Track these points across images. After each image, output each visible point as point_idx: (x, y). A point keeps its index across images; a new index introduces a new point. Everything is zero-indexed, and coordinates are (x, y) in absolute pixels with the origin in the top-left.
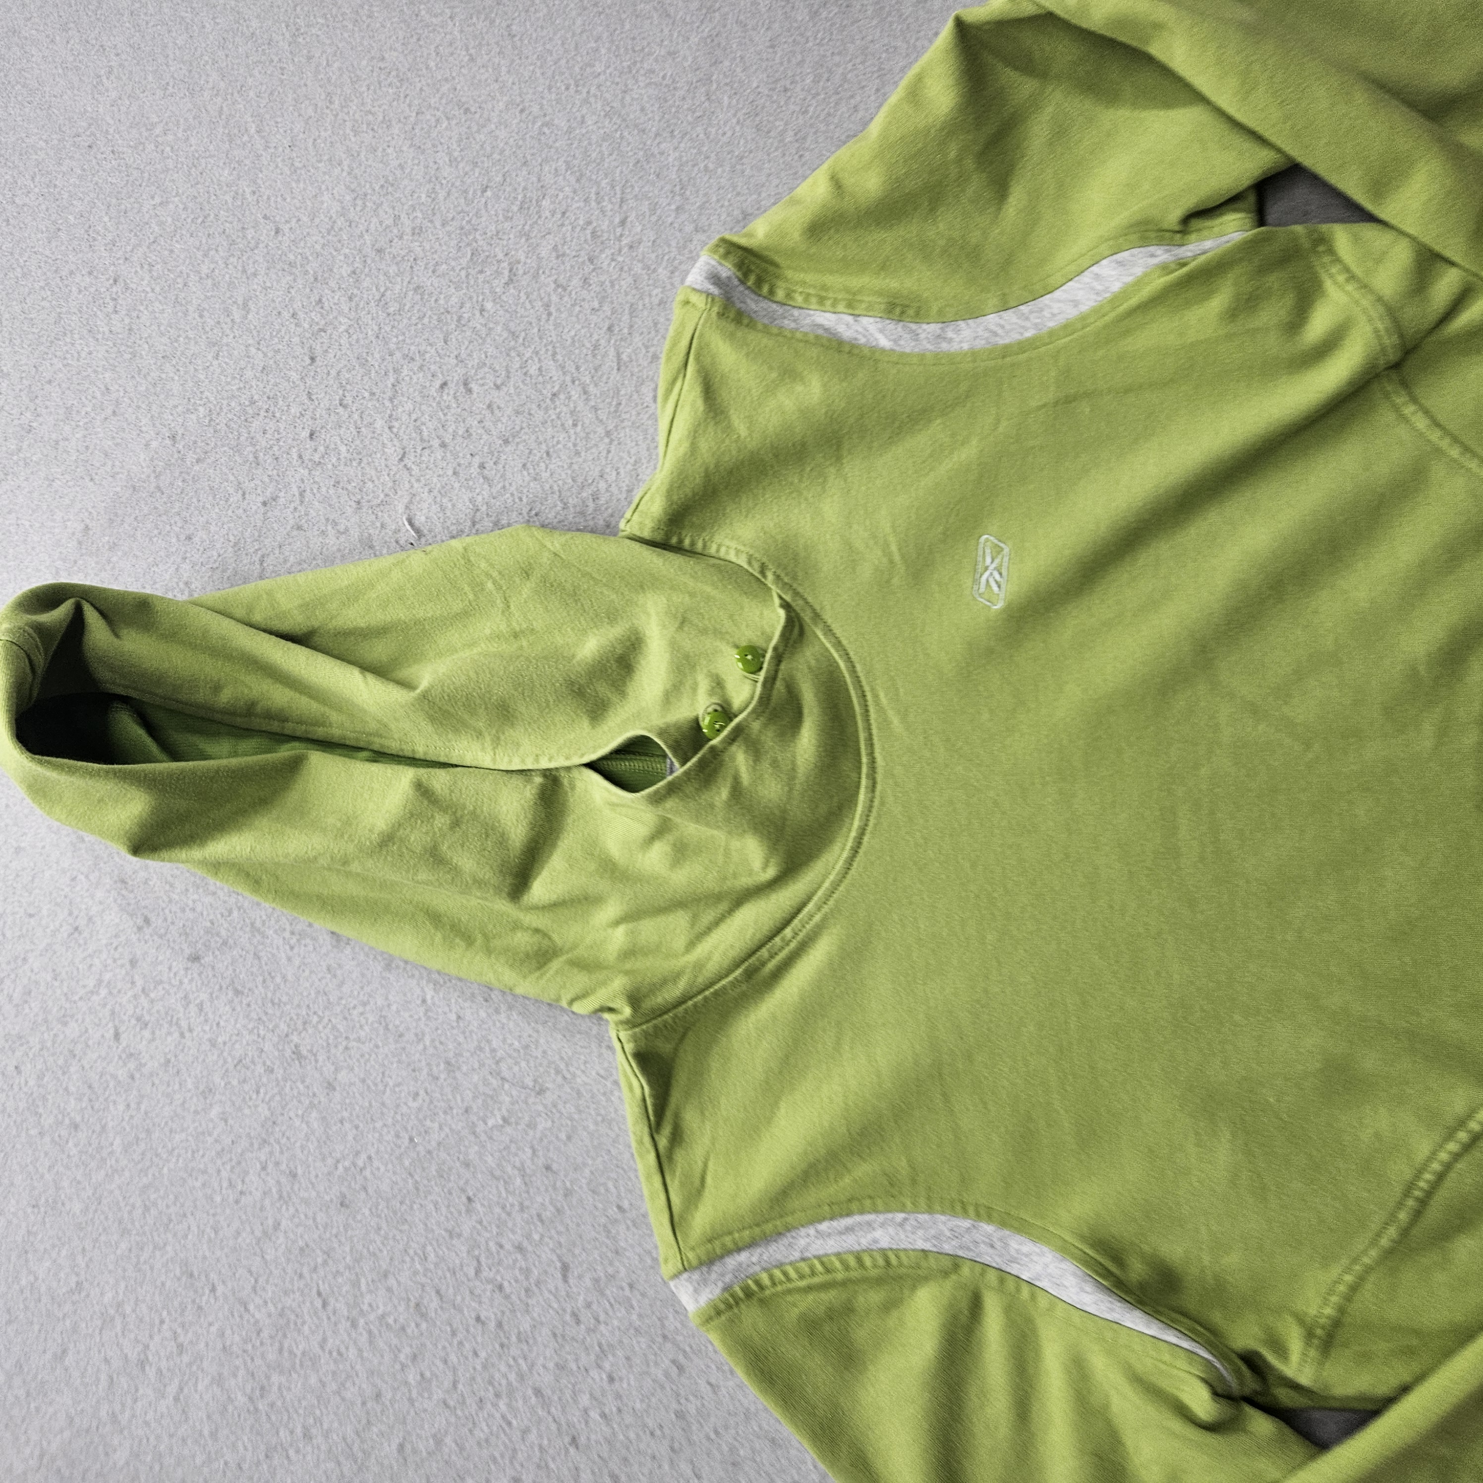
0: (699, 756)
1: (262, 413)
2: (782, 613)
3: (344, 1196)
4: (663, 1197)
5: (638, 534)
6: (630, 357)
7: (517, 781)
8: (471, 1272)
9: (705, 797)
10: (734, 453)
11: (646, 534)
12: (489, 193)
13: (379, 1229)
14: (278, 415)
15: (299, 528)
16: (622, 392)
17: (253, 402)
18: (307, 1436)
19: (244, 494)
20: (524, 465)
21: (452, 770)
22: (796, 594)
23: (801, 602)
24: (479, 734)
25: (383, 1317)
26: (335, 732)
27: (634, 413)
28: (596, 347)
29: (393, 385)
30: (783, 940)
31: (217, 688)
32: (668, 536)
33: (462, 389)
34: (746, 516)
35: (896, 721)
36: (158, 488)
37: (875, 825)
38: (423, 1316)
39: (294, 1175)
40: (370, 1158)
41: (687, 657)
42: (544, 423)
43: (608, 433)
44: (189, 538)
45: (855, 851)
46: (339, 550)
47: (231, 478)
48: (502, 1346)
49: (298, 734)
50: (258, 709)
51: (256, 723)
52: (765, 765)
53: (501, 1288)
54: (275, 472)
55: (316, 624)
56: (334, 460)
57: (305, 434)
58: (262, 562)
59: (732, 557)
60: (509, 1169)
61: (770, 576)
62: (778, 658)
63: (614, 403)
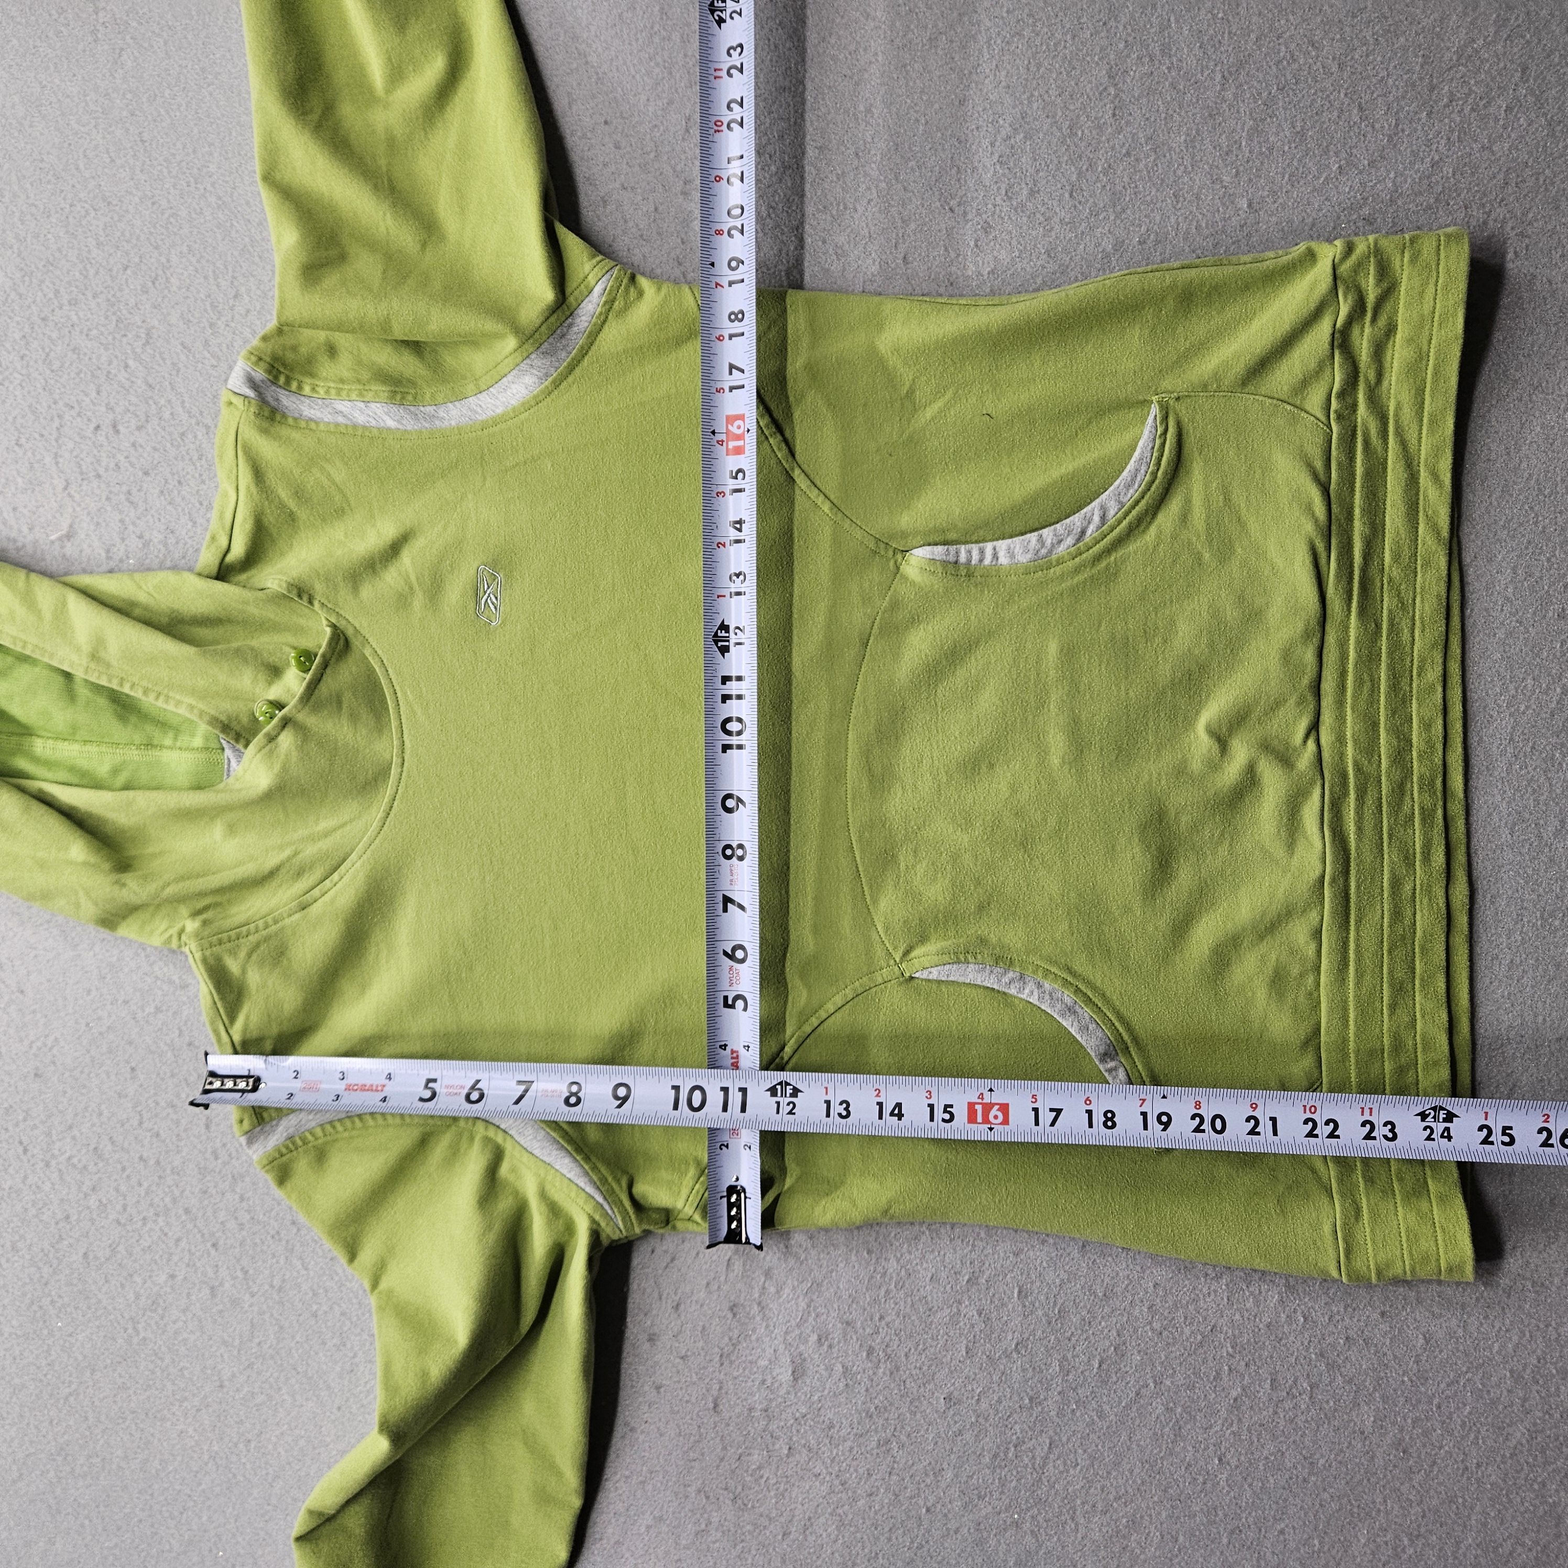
8: (135, 1123)
12: (129, 272)
13: (65, 1092)
18: (14, 1249)
25: (69, 1158)
38: (100, 1157)
48: (160, 1177)
53: (158, 1135)
62: (326, 662)
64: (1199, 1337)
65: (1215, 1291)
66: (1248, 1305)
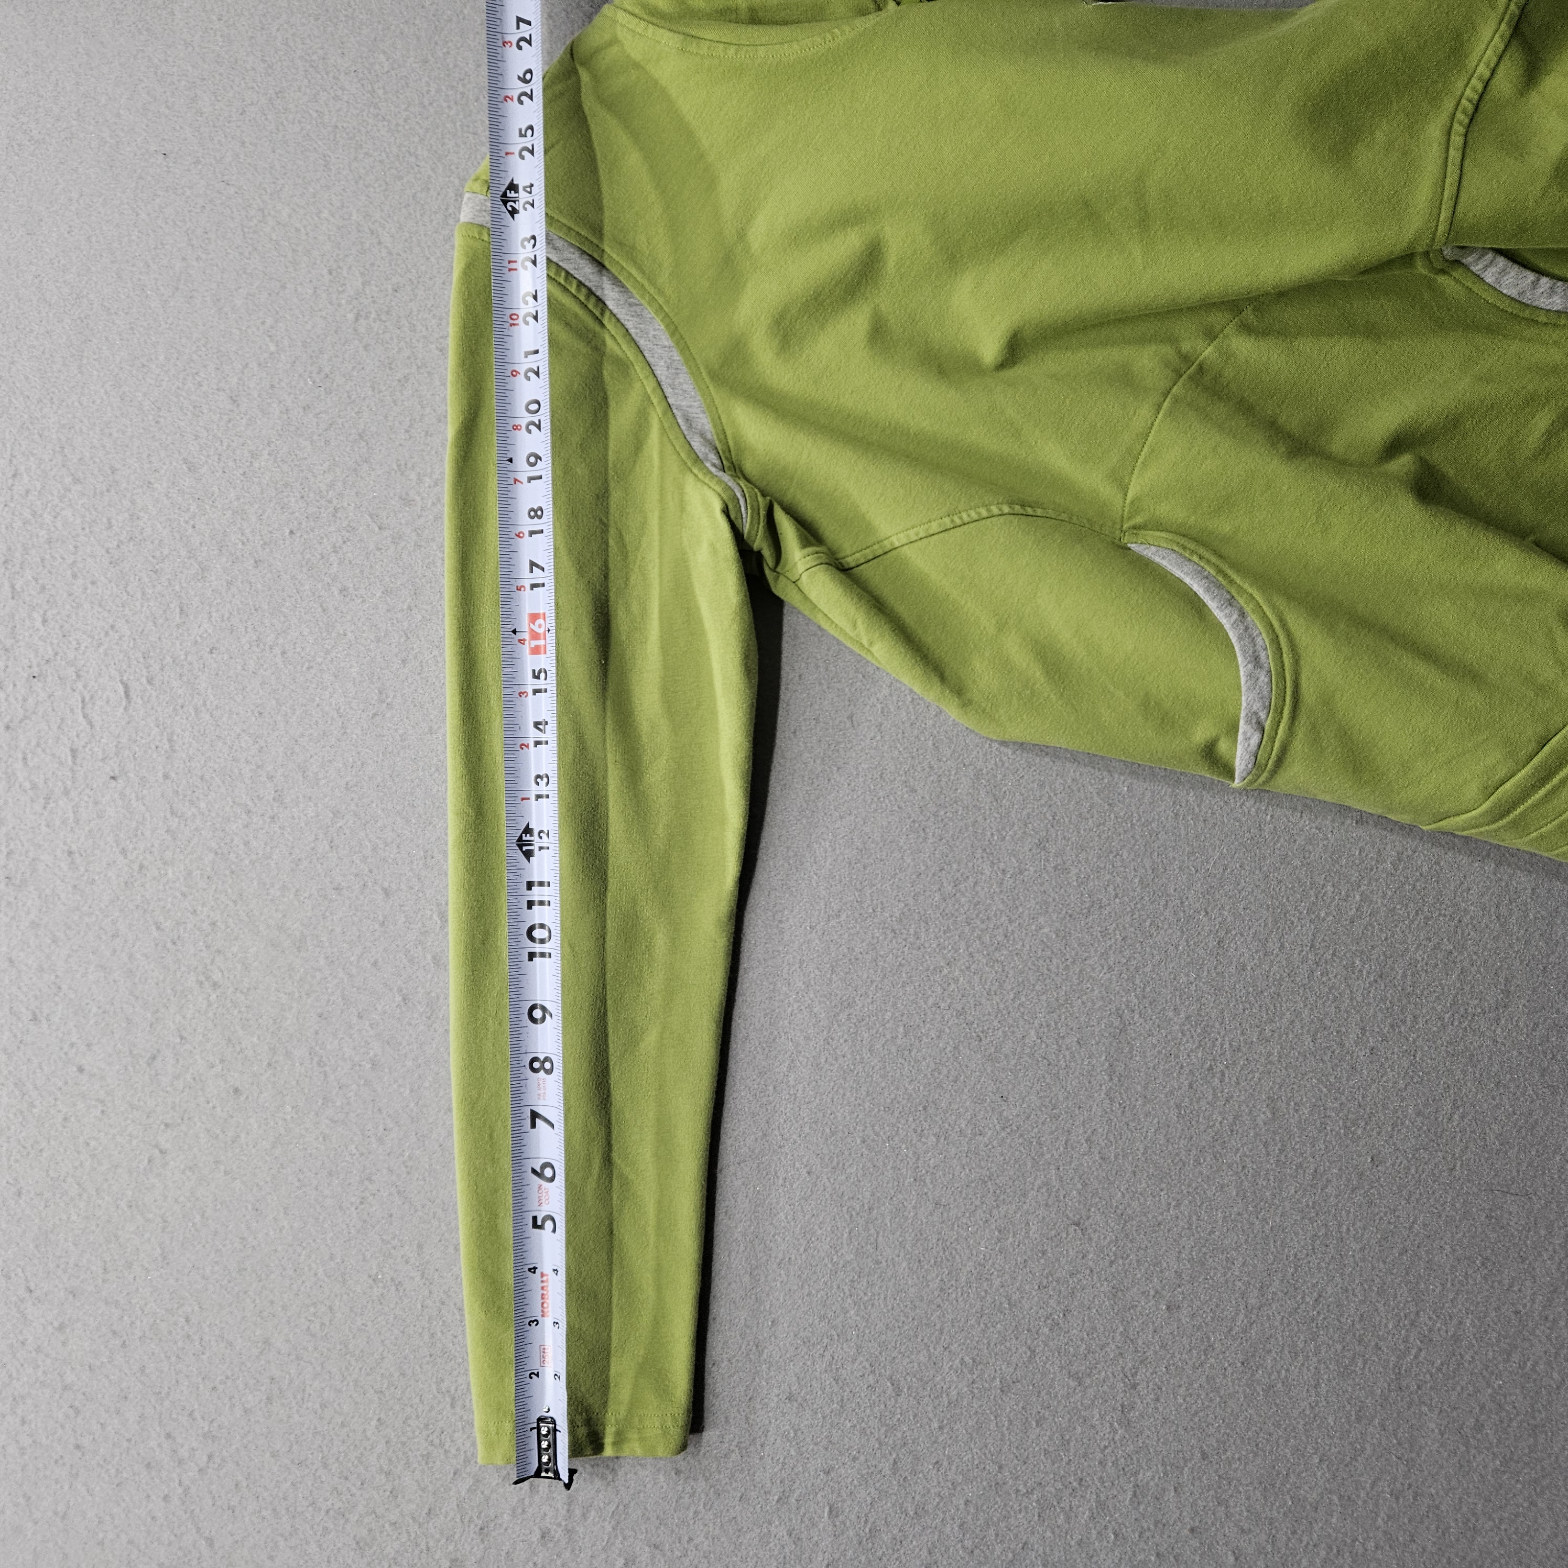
64: (1010, 1555)
65: (1026, 1508)
66: (1060, 1522)
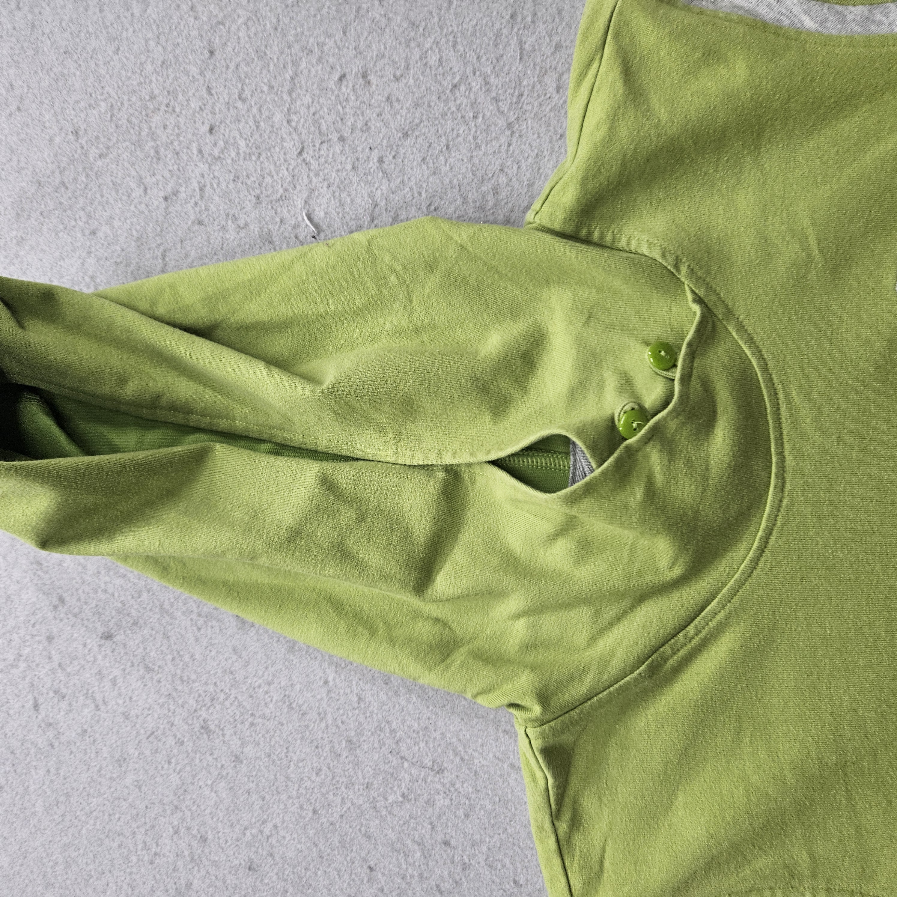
0: (615, 455)
1: (163, 108)
2: (696, 308)
3: (251, 860)
4: (563, 881)
5: (549, 225)
6: (533, 46)
7: (420, 476)
9: (621, 497)
10: (654, 139)
11: (557, 226)
14: (178, 110)
15: (200, 223)
16: (525, 83)
17: (153, 97)
19: (145, 190)
20: (424, 159)
21: (355, 463)
22: (709, 288)
23: (714, 298)
24: (382, 429)
26: (239, 425)
27: (536, 104)
28: (498, 35)
29: (292, 78)
30: (686, 636)
31: (123, 380)
32: (578, 228)
33: (361, 81)
34: (657, 208)
35: (808, 421)
36: (63, 183)
37: (783, 525)
39: (204, 840)
40: (275, 827)
41: (594, 354)
42: (444, 115)
43: (509, 125)
44: (93, 233)
45: (762, 550)
46: (239, 245)
47: (134, 173)
49: (203, 425)
50: (163, 401)
51: (161, 414)
52: (680, 464)
54: (176, 167)
55: (218, 317)
56: (233, 154)
57: (205, 128)
58: (164, 257)
59: (644, 249)
60: (409, 842)
61: (684, 270)
62: (692, 355)
63: (516, 93)
